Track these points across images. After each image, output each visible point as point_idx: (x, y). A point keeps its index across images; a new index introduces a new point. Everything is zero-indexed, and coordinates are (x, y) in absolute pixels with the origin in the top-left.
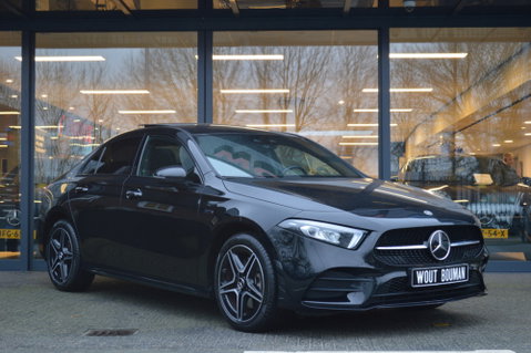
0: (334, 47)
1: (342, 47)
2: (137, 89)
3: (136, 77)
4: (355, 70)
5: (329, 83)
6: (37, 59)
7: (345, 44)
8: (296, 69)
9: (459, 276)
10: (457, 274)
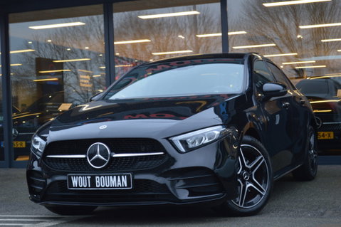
9: (119, 184)
10: (116, 182)
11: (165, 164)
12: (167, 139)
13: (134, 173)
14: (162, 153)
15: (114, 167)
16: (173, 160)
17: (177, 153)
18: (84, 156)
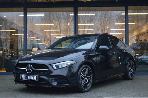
0: (98, 12)
1: (100, 12)
2: (43, 24)
3: (43, 20)
4: (104, 18)
5: (97, 22)
6: (28, 15)
7: (101, 11)
8: (87, 18)
9: (34, 79)
10: (33, 78)
11: (49, 73)
12: (50, 65)
13: (39, 76)
14: (48, 69)
15: (33, 73)
16: (51, 72)
17: (53, 70)
18: (25, 68)
